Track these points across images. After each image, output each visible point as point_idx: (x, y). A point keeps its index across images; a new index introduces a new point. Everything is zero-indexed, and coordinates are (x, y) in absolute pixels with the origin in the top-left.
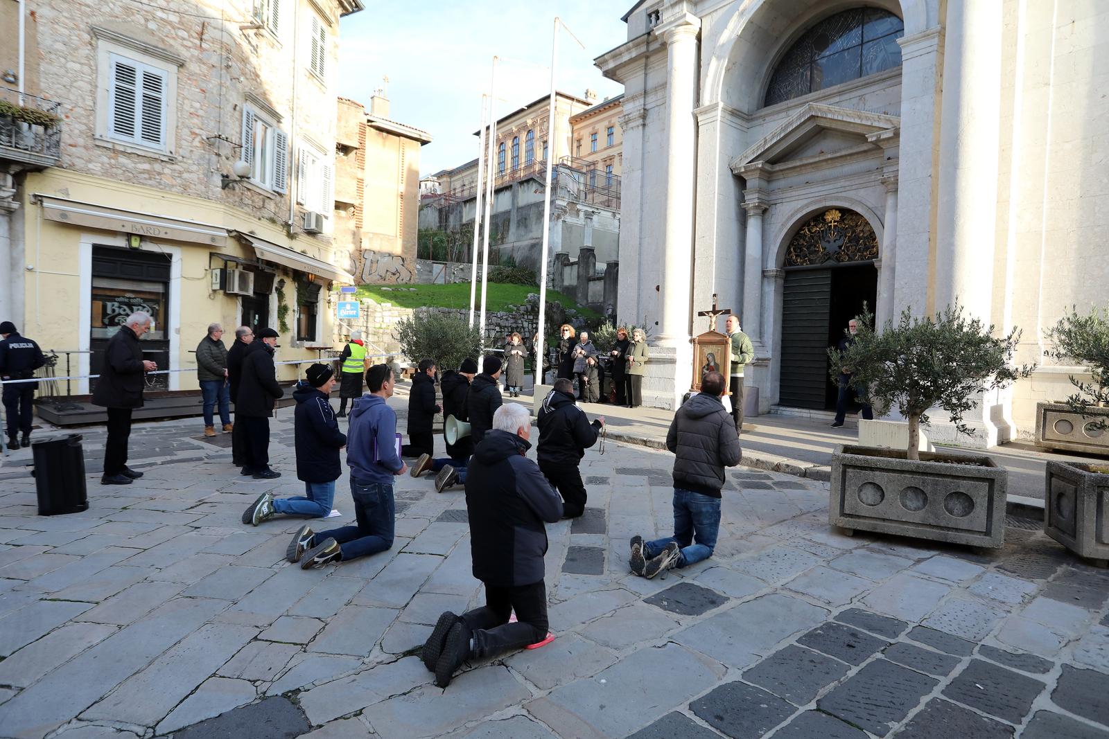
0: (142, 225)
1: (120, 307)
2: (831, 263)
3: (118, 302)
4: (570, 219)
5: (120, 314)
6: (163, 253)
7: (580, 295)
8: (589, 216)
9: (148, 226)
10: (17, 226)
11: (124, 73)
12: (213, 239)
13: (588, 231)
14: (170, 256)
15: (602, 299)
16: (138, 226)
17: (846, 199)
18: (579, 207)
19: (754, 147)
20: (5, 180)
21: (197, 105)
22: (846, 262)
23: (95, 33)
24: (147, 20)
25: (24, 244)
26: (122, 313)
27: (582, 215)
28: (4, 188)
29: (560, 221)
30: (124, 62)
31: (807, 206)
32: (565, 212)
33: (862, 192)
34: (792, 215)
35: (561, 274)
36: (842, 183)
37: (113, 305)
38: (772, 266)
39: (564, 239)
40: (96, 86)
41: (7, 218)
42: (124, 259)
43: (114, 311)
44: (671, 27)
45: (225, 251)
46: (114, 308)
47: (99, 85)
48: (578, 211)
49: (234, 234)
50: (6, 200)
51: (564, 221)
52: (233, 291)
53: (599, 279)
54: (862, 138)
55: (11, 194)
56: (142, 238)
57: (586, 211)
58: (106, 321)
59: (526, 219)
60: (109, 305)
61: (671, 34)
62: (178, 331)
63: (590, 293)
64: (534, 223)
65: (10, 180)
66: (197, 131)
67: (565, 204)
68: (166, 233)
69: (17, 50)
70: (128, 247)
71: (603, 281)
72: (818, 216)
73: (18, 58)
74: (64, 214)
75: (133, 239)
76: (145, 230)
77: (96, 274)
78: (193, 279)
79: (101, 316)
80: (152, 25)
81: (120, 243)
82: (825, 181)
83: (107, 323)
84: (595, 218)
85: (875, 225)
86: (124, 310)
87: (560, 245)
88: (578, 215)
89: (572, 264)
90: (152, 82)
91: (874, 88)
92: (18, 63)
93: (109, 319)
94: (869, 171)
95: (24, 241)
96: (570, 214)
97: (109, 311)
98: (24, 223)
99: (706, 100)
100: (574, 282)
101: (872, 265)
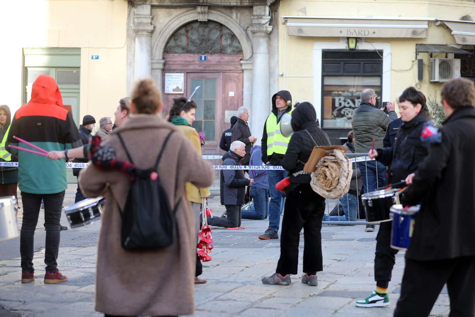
0: (355, 29)
1: (345, 101)
3: (344, 96)
5: (345, 107)
6: (375, 50)
9: (360, 29)
10: (274, 43)
12: (414, 32)
14: (381, 52)
16: (352, 30)
20: (265, 10)
25: (278, 56)
26: (347, 105)
28: (264, 17)
37: (340, 99)
41: (266, 39)
42: (345, 60)
43: (340, 104)
45: (430, 41)
46: (340, 101)
49: (439, 23)
50: (264, 26)
52: (434, 79)
55: (268, 20)
56: (357, 40)
58: (335, 113)
60: (337, 99)
65: (267, 9)
68: (374, 33)
70: (347, 48)
74: (300, 30)
75: (350, 41)
76: (358, 33)
77: (325, 74)
78: (401, 71)
79: (331, 109)
81: (342, 46)
83: (335, 115)
86: (348, 103)
93: (337, 110)
95: (278, 54)
97: (337, 105)
98: (278, 40)
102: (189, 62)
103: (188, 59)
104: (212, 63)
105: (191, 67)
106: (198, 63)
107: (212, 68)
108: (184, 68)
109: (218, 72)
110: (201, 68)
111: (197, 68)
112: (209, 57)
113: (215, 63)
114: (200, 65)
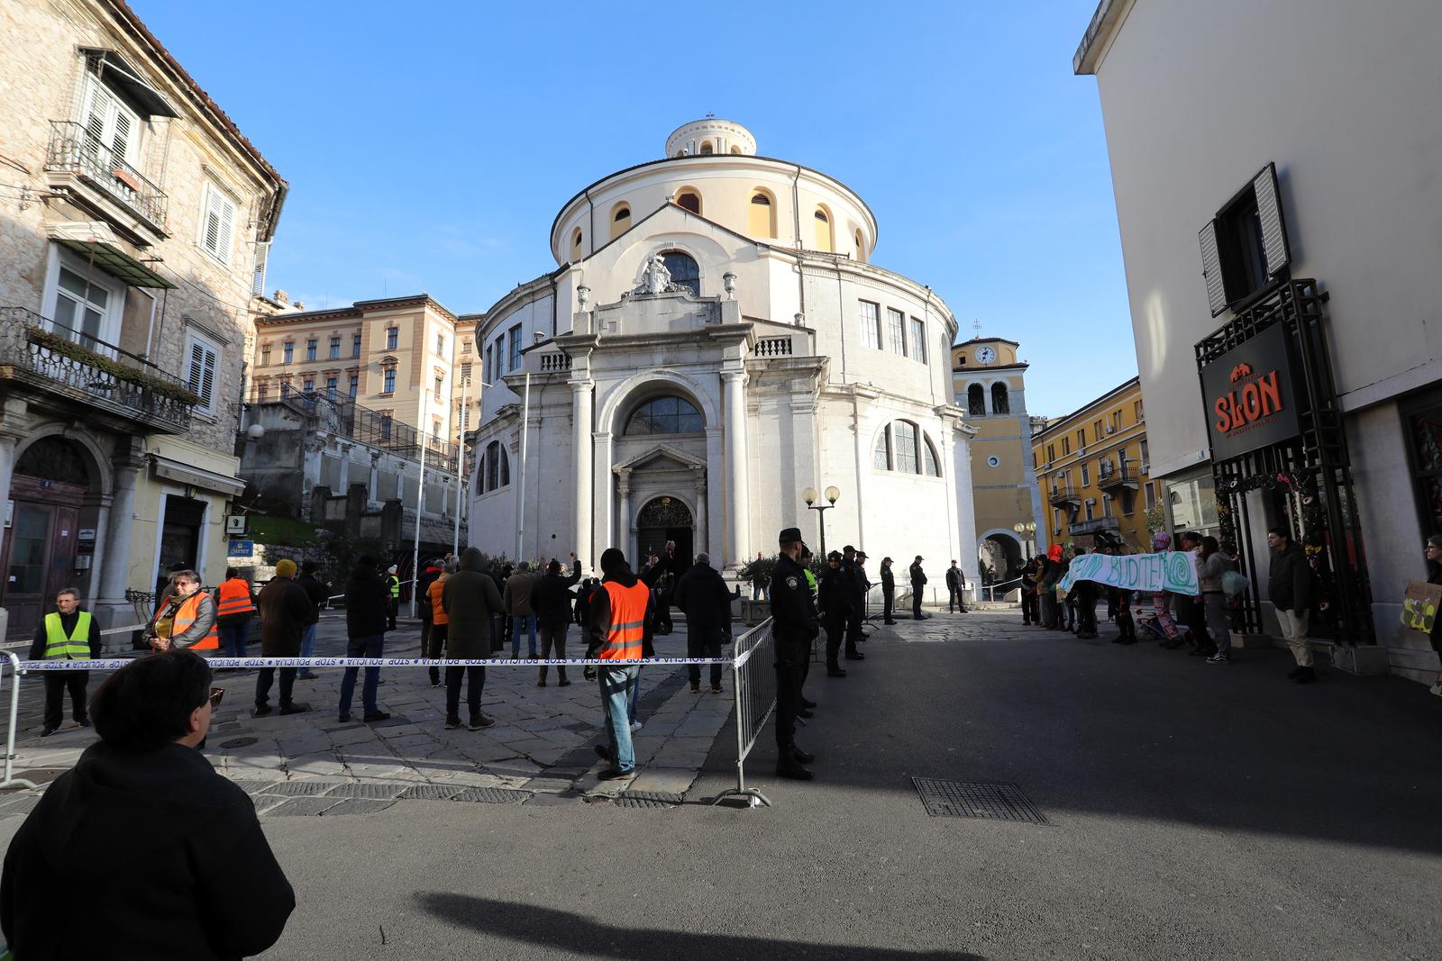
0: (204, 479)
2: (666, 526)
4: (329, 451)
6: (202, 501)
7: (349, 530)
8: (346, 449)
11: (197, 351)
12: (237, 490)
13: (345, 464)
14: (207, 503)
15: (378, 535)
16: (202, 480)
17: (677, 493)
18: (337, 439)
19: (627, 460)
21: (228, 376)
22: (674, 526)
23: (187, 320)
24: (210, 309)
27: (339, 447)
29: (320, 453)
30: (198, 343)
31: (654, 494)
32: (324, 444)
33: (683, 491)
34: (646, 499)
35: (324, 509)
36: (672, 485)
38: (634, 526)
39: (322, 471)
40: (181, 363)
44: (580, 383)
47: (184, 362)
48: (337, 443)
51: (323, 453)
53: (375, 515)
54: (687, 466)
55: (144, 454)
57: (344, 444)
59: (271, 445)
61: (578, 386)
62: (204, 570)
63: (363, 528)
64: (283, 450)
66: (227, 398)
67: (325, 436)
68: (215, 486)
69: (147, 336)
71: (379, 518)
72: (658, 500)
73: (147, 342)
74: (167, 471)
75: (193, 490)
78: (215, 524)
80: (212, 314)
81: (182, 493)
82: (663, 482)
84: (351, 451)
85: (691, 509)
87: (319, 477)
88: (336, 448)
89: (338, 498)
90: (210, 357)
91: (686, 440)
92: (146, 346)
94: (686, 481)
96: (329, 446)
99: (600, 428)
100: (342, 517)
101: (690, 528)
102: (30, 486)
103: (28, 483)
104: (55, 492)
105: (29, 494)
106: (40, 489)
107: (52, 499)
108: (20, 494)
109: (55, 504)
110: (40, 497)
111: (36, 495)
112: (54, 485)
113: (58, 492)
114: (39, 493)
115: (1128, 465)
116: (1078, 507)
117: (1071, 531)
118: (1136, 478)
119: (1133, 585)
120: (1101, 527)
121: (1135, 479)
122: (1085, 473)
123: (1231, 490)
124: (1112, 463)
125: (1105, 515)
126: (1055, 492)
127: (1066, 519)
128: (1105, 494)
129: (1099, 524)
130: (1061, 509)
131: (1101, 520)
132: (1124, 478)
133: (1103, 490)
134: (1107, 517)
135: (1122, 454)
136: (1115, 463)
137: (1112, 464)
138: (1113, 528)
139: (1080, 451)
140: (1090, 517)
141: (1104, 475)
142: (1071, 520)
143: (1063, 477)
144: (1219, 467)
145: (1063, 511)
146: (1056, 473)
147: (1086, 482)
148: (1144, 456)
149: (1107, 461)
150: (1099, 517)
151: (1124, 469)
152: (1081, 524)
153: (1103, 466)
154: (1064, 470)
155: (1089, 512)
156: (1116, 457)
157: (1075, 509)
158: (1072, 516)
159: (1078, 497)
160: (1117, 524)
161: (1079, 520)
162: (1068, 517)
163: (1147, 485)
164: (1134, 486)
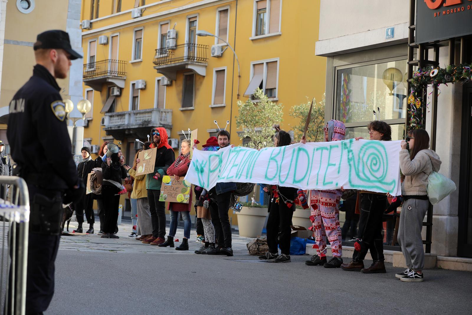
115: (198, 40)
116: (121, 90)
117: (106, 123)
118: (205, 60)
119: (299, 181)
120: (149, 122)
121: (203, 61)
122: (138, 42)
123: (429, 80)
124: (177, 35)
125: (155, 106)
126: (91, 65)
127: (100, 106)
128: (161, 76)
129: (146, 117)
130: (96, 89)
131: (150, 112)
132: (189, 58)
133: (162, 71)
134: (158, 109)
135: (192, 23)
136: (180, 36)
137: (176, 38)
138: (164, 126)
139: (136, 9)
140: (134, 107)
141: (162, 50)
142: (107, 109)
143: (106, 44)
144: (418, 51)
145: (98, 93)
146: (97, 37)
147: (137, 55)
148: (220, 31)
149: (170, 30)
150: (147, 107)
151: (191, 45)
152: (122, 115)
153: (163, 37)
154: (109, 34)
155: (135, 98)
156: (183, 27)
157: (116, 93)
158: (110, 101)
159: (121, 76)
160: (169, 121)
161: (119, 109)
162: (104, 102)
163: (217, 72)
164: (200, 70)
